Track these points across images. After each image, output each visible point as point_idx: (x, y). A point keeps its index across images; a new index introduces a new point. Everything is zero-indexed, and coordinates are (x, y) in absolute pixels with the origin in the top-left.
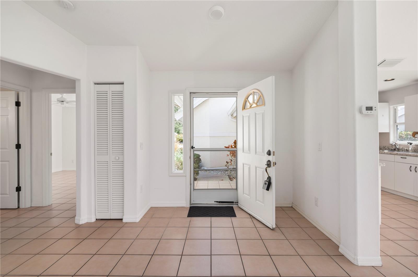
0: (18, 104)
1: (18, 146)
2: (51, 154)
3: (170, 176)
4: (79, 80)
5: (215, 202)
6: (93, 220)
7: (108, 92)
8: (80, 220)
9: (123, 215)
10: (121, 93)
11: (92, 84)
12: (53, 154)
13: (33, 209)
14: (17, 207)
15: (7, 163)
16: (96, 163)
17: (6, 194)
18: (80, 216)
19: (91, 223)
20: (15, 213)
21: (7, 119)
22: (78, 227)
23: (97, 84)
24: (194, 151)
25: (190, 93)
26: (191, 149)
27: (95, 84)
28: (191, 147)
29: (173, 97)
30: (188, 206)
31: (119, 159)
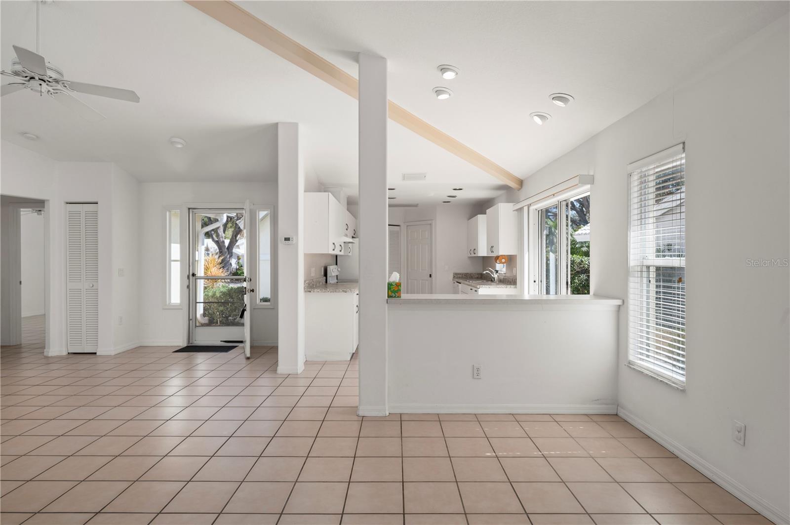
2: (20, 282)
3: (164, 309)
4: (48, 200)
5: (221, 341)
6: (65, 353)
7: (81, 213)
8: (48, 352)
9: (97, 349)
10: (96, 213)
11: (64, 204)
12: (22, 283)
16: (68, 290)
18: (49, 348)
19: (62, 355)
22: (47, 357)
23: (70, 203)
24: (196, 279)
25: (189, 209)
26: (191, 277)
27: (67, 203)
28: (191, 273)
29: (168, 213)
30: (185, 345)
31: (93, 286)
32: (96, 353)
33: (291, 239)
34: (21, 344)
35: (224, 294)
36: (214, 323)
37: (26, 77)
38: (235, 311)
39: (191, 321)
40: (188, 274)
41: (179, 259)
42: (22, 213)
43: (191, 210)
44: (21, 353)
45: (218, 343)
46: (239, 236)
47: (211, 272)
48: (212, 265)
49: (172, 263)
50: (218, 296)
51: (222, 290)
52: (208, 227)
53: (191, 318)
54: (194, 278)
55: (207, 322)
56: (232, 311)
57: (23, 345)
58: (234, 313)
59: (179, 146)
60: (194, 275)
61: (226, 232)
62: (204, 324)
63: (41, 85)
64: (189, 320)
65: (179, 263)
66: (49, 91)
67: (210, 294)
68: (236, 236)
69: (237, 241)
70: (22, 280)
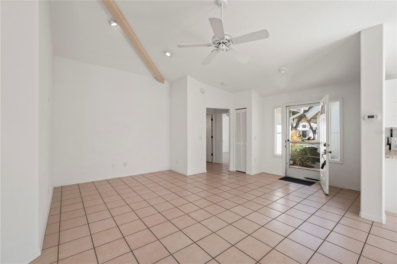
0: (212, 120)
1: (212, 137)
2: (222, 141)
3: (273, 156)
4: (230, 109)
5: (304, 177)
6: (235, 170)
7: (241, 113)
8: (230, 169)
9: (246, 171)
10: (246, 112)
11: (235, 110)
12: (223, 141)
13: (216, 163)
14: (211, 162)
15: (209, 144)
16: (236, 145)
17: (208, 156)
18: (230, 168)
19: (234, 171)
20: (211, 164)
21: (209, 126)
22: (229, 171)
24: (289, 143)
25: (286, 107)
26: (287, 141)
27: (236, 110)
28: (287, 140)
29: (275, 110)
30: (284, 176)
31: (245, 144)
32: (245, 173)
33: (375, 117)
34: (222, 163)
35: (302, 150)
36: (296, 164)
37: (217, 44)
38: (308, 160)
39: (287, 164)
40: (285, 140)
41: (281, 132)
42: (223, 116)
43: (287, 107)
44: (222, 167)
45: (302, 178)
46: (300, 122)
47: (293, 139)
48: (294, 135)
49: (277, 134)
50: (299, 151)
51: (300, 148)
52: (294, 116)
53: (287, 162)
54: (289, 142)
55: (292, 163)
56: (306, 159)
57: (223, 164)
58: (307, 161)
59: (283, 72)
60: (288, 140)
61: (294, 121)
62: (291, 164)
63: (223, 45)
64: (286, 163)
65: (281, 134)
66: (227, 49)
67: (294, 150)
68: (299, 122)
69: (299, 124)
70: (223, 140)
